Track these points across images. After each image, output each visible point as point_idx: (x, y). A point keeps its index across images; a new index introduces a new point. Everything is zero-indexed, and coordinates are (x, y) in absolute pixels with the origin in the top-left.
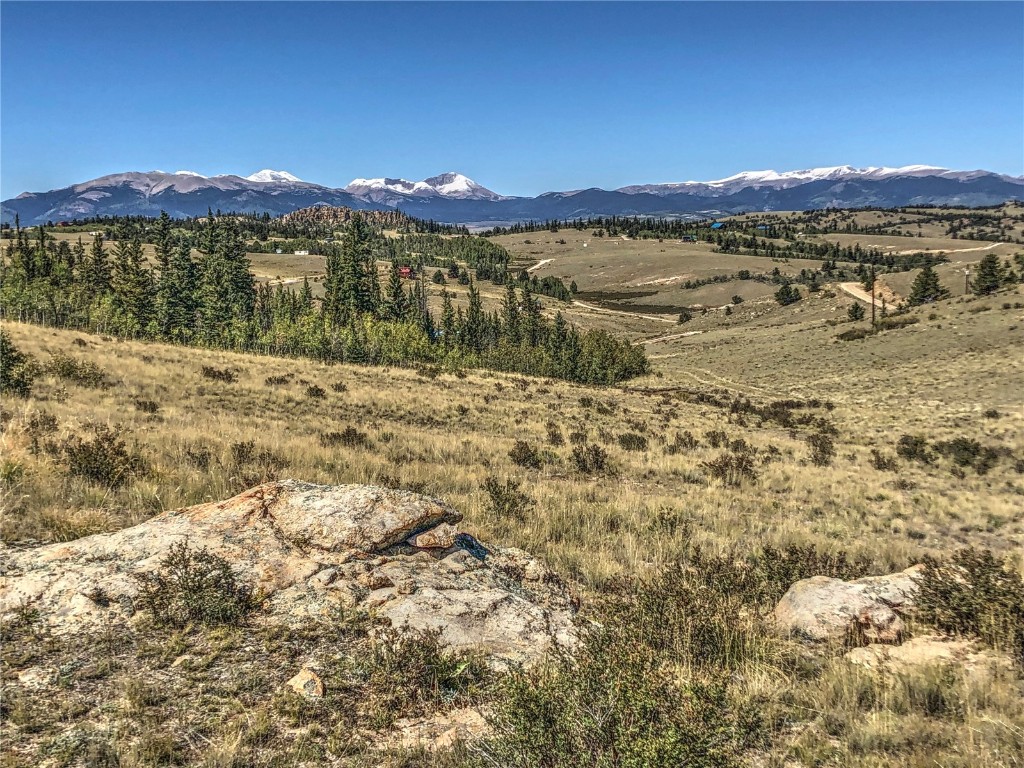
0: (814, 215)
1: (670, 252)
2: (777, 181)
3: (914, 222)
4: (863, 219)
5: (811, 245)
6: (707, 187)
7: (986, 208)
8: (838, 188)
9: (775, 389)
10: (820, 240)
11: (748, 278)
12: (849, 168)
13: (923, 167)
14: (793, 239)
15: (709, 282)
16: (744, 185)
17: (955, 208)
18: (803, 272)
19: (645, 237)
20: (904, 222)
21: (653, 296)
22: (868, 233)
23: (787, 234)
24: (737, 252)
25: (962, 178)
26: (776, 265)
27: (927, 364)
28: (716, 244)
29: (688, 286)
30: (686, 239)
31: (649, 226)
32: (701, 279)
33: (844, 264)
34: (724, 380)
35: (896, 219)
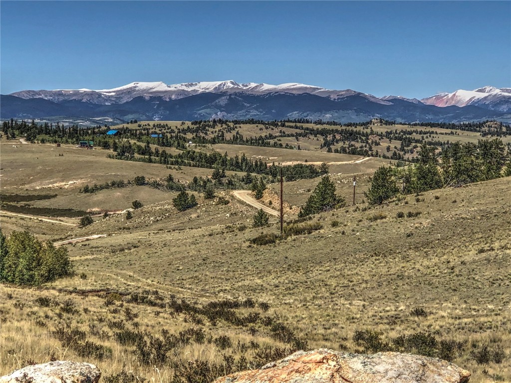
0: (201, 126)
1: (68, 157)
2: (166, 92)
3: (292, 135)
4: (247, 131)
5: (201, 154)
6: (99, 95)
7: (355, 125)
8: (223, 101)
9: (202, 290)
10: (209, 150)
11: (143, 184)
12: (232, 83)
13: (299, 85)
14: (184, 147)
15: (107, 187)
16: (135, 95)
17: (328, 123)
18: (195, 180)
19: (43, 141)
20: (283, 135)
21: (52, 200)
22: (252, 144)
23: (178, 143)
24: (132, 158)
25: (333, 97)
26: (169, 172)
27: (338, 267)
28: (112, 151)
29: (86, 190)
30: (83, 145)
31: (46, 130)
32: (99, 184)
33: (233, 173)
34: (149, 281)
35: (276, 132)
